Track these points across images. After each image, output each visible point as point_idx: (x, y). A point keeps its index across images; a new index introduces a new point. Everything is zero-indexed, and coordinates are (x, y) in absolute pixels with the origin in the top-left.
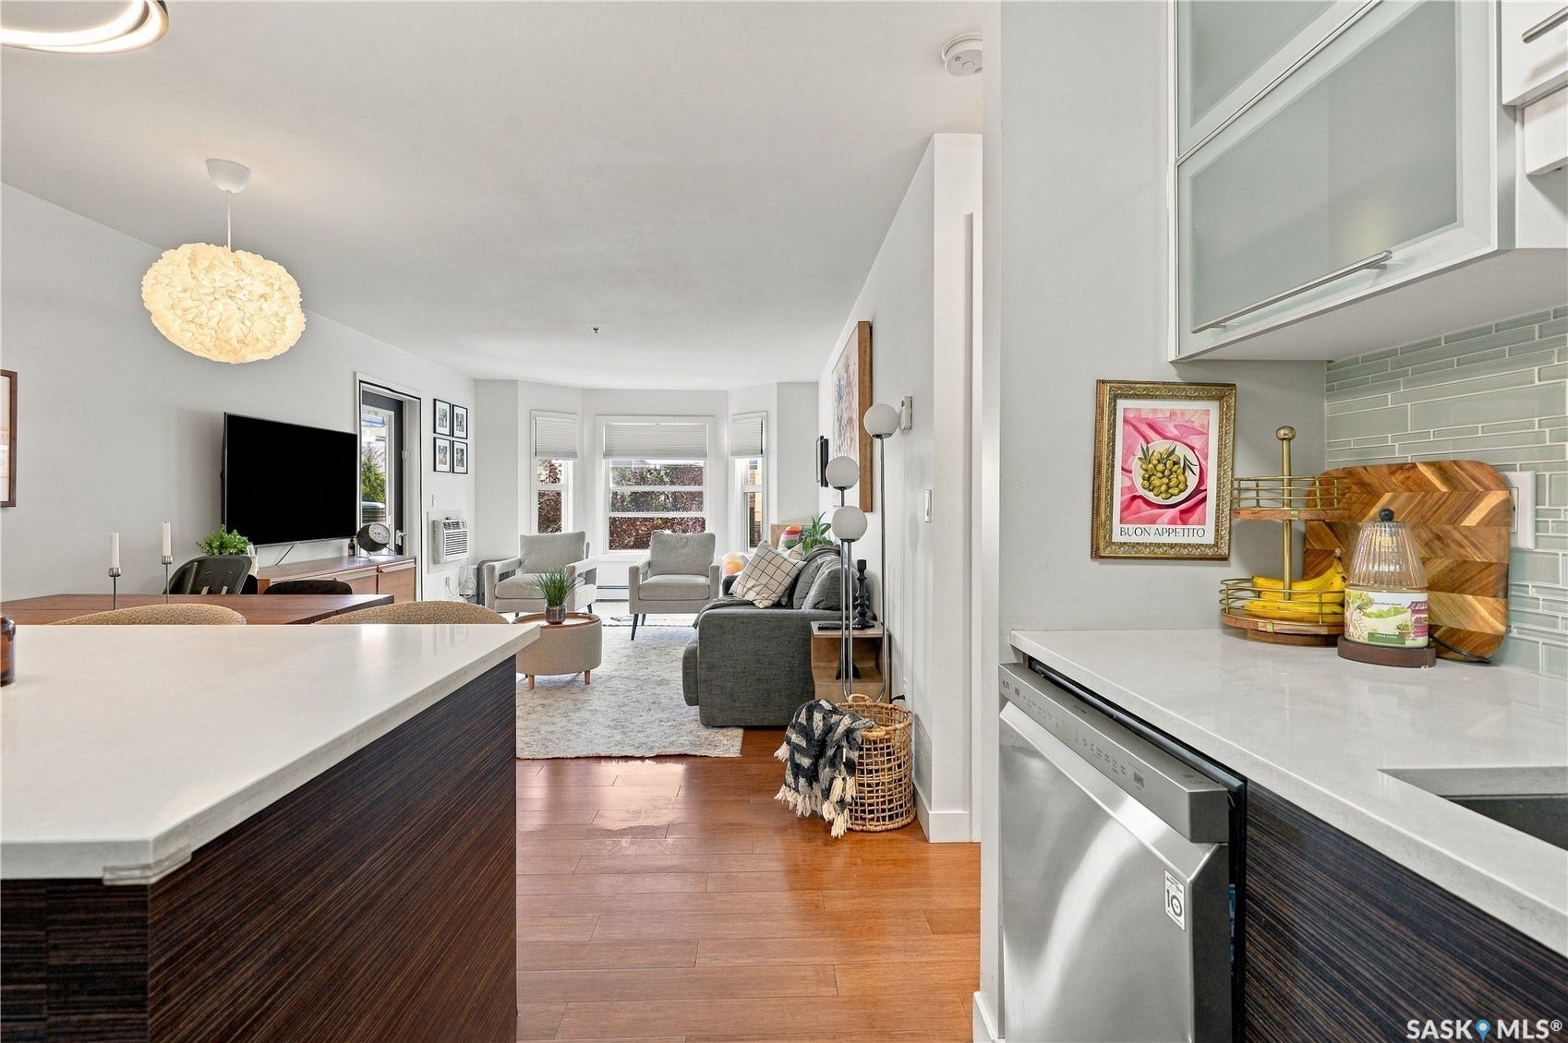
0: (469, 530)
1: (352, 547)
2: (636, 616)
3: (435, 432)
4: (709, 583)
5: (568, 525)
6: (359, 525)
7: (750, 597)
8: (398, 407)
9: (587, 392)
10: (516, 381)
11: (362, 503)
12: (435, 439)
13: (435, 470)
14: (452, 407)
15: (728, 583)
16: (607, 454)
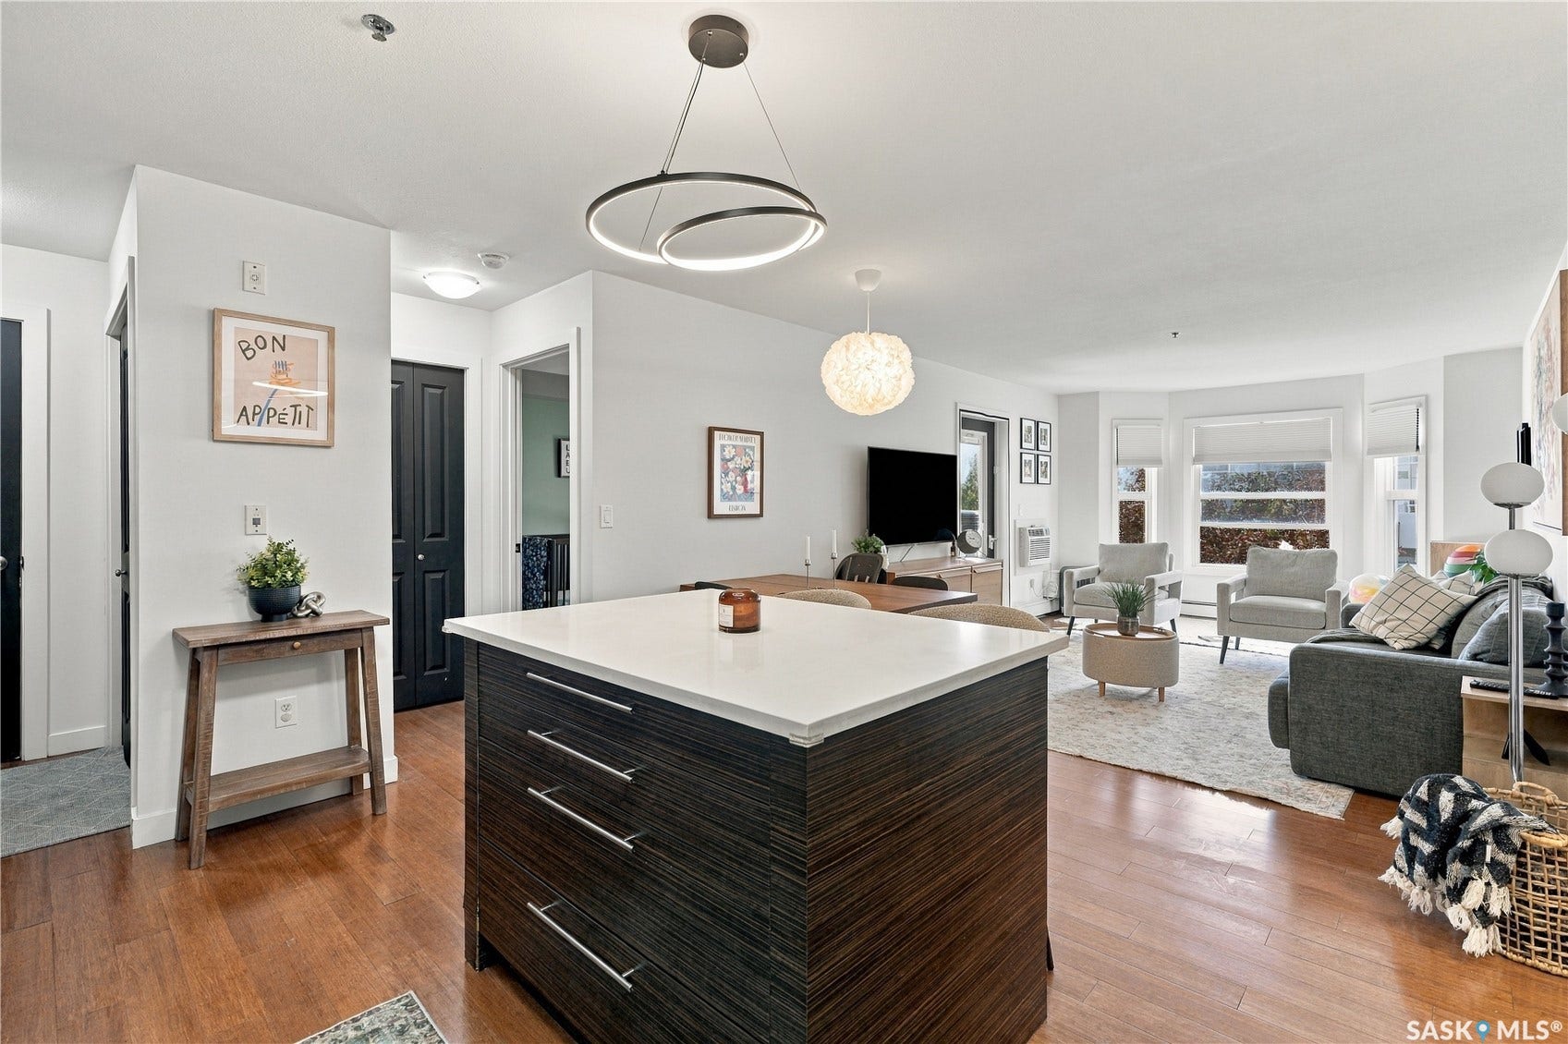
0: (1052, 537)
1: (953, 549)
2: (1226, 640)
3: (1021, 447)
4: (1324, 610)
5: (1152, 535)
6: (959, 531)
7: (1380, 633)
8: (989, 428)
9: (1172, 395)
10: (1097, 393)
11: (962, 511)
12: (1021, 453)
13: (1021, 482)
14: (1037, 424)
15: (1351, 612)
16: (1197, 460)
